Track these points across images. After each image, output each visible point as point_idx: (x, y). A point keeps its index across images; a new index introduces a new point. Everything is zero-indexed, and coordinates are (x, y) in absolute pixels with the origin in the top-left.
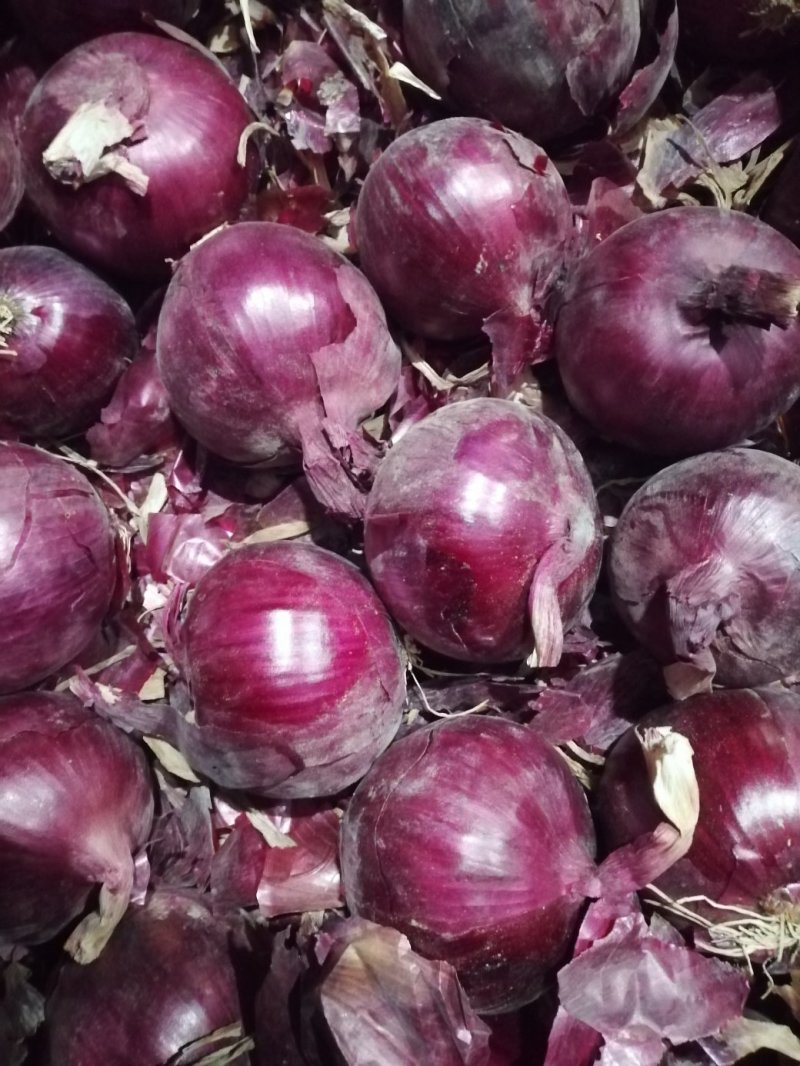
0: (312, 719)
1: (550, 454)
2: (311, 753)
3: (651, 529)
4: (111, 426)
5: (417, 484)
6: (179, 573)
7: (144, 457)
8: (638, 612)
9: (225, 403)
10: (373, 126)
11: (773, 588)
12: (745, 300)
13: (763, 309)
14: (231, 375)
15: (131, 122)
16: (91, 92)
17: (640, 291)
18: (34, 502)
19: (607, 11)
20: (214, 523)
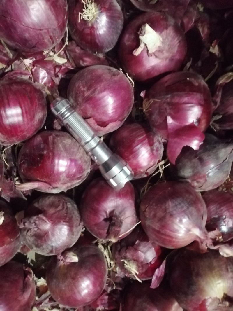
1: (75, 180)
3: (57, 207)
5: (62, 149)
8: (36, 205)
11: (43, 239)
12: (113, 228)
13: (111, 233)
14: (85, 95)
18: (46, 31)
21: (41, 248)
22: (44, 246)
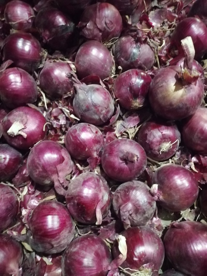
0: (55, 237)
1: (99, 183)
2: (55, 244)
3: (118, 197)
4: (17, 178)
5: (75, 190)
6: (29, 207)
7: (23, 183)
8: (117, 213)
9: (40, 175)
10: (68, 122)
11: (138, 208)
14: (41, 170)
15: (24, 125)
16: (16, 119)
17: (113, 155)
18: (2, 195)
19: (106, 108)
20: (37, 196)
21: (145, 210)
22: (144, 207)
